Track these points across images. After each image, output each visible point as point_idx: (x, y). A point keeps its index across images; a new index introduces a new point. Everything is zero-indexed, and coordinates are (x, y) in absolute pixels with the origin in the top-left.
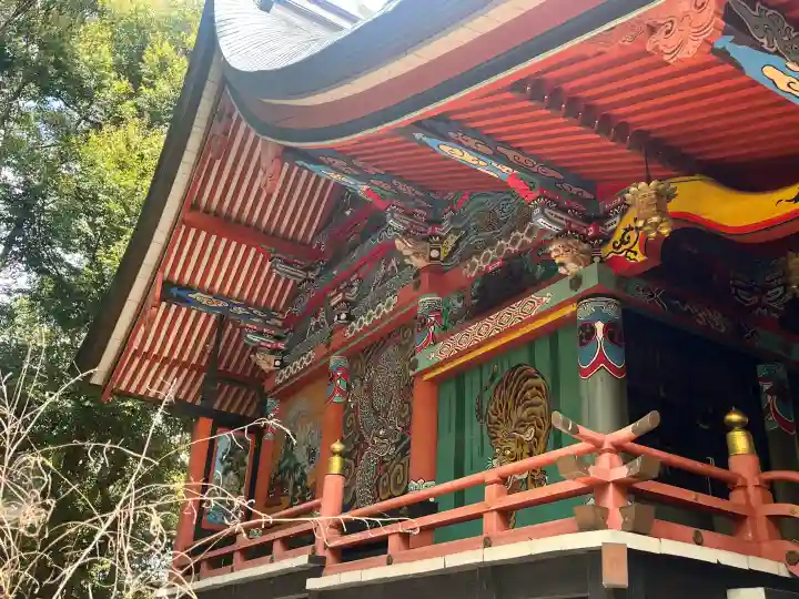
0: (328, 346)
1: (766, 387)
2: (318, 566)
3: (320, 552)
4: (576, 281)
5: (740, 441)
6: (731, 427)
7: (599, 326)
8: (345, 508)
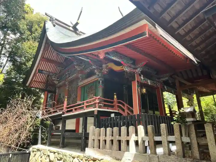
0: (65, 81)
1: (124, 88)
2: (63, 113)
3: (64, 111)
4: (98, 75)
5: (115, 97)
6: (114, 95)
7: (101, 81)
8: (68, 105)
